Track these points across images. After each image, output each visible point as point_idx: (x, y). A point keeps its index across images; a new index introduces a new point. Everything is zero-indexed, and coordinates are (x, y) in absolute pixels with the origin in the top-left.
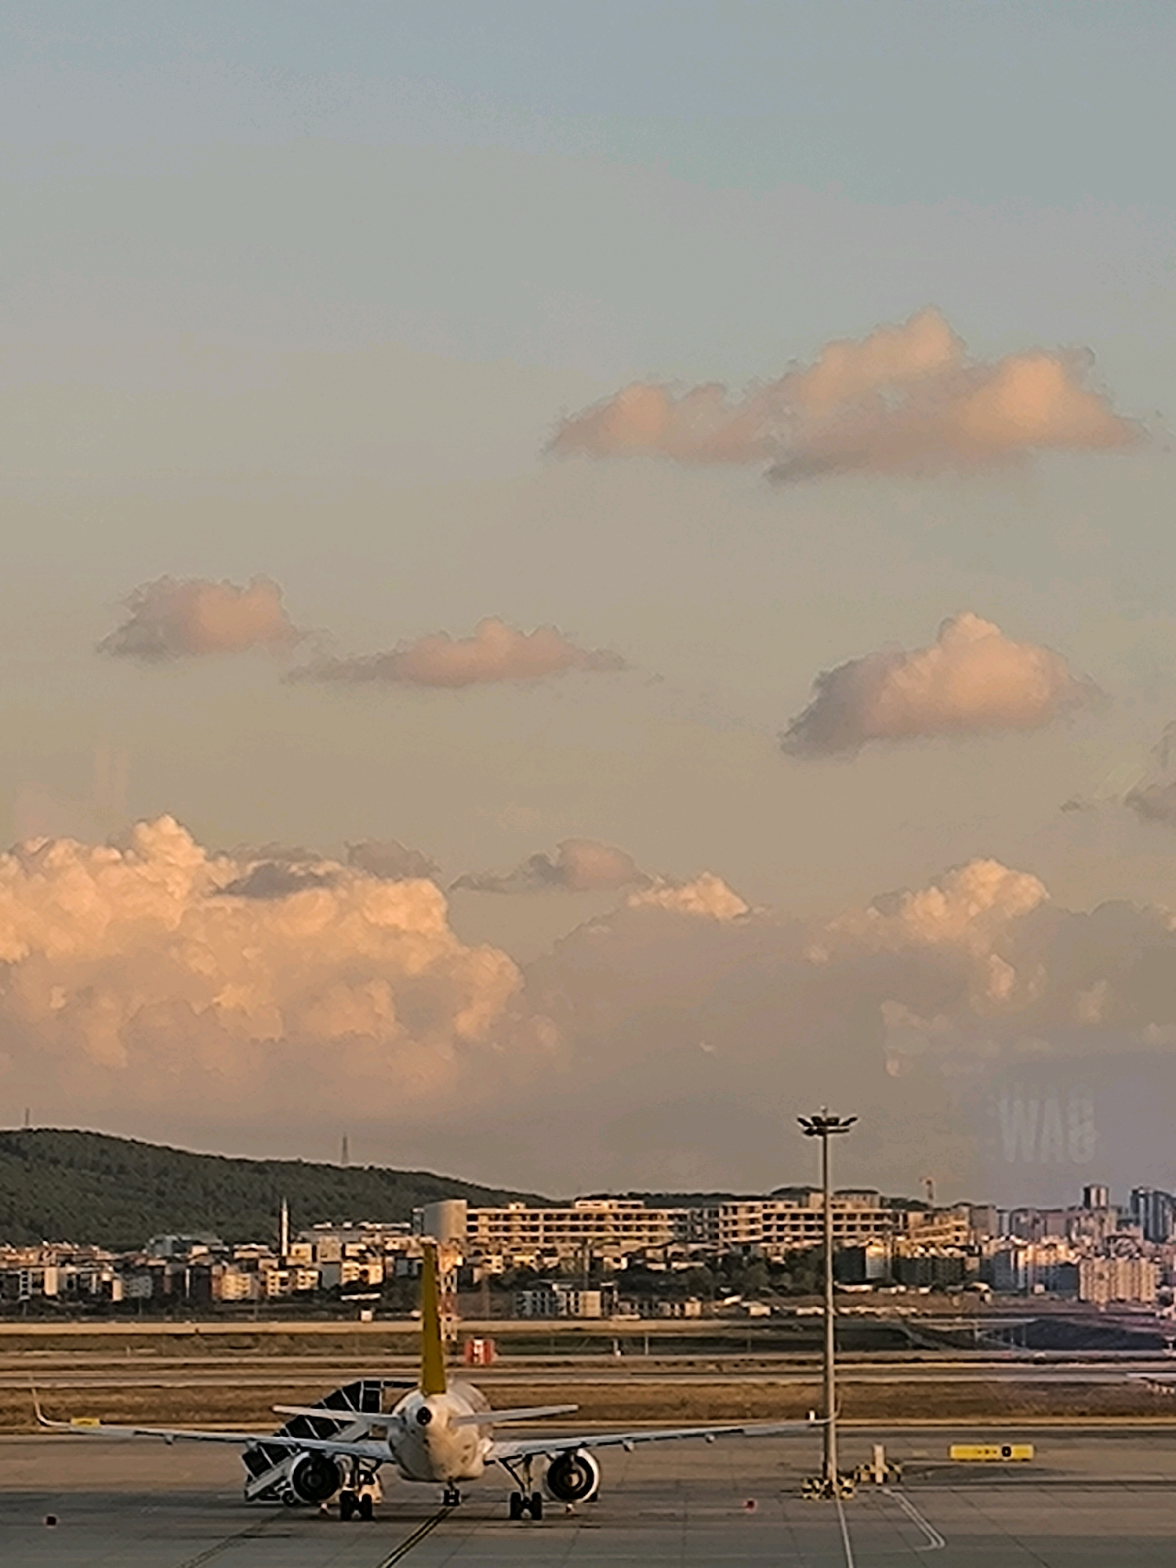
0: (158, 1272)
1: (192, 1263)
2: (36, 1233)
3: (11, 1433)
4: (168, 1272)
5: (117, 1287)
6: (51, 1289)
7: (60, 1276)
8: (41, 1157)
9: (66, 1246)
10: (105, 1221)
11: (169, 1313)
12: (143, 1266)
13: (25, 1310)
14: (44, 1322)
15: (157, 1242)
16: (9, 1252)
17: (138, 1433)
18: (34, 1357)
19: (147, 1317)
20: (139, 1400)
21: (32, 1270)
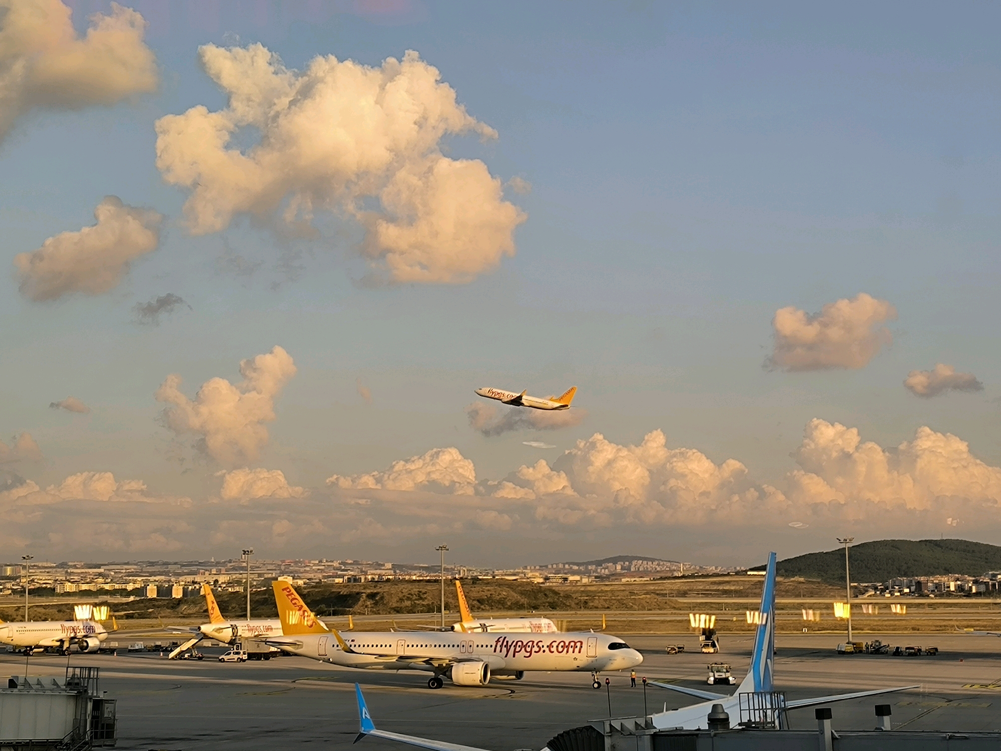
0: (987, 583)
1: (998, 581)
2: (947, 571)
3: (945, 633)
4: (990, 584)
5: (974, 588)
6: (952, 588)
7: (955, 585)
8: (947, 547)
9: (957, 575)
10: (969, 567)
11: (992, 596)
12: (982, 582)
13: (945, 595)
14: (951, 599)
15: (986, 574)
16: (939, 577)
17: (988, 633)
18: (948, 610)
19: (985, 597)
20: (985, 623)
21: (946, 583)
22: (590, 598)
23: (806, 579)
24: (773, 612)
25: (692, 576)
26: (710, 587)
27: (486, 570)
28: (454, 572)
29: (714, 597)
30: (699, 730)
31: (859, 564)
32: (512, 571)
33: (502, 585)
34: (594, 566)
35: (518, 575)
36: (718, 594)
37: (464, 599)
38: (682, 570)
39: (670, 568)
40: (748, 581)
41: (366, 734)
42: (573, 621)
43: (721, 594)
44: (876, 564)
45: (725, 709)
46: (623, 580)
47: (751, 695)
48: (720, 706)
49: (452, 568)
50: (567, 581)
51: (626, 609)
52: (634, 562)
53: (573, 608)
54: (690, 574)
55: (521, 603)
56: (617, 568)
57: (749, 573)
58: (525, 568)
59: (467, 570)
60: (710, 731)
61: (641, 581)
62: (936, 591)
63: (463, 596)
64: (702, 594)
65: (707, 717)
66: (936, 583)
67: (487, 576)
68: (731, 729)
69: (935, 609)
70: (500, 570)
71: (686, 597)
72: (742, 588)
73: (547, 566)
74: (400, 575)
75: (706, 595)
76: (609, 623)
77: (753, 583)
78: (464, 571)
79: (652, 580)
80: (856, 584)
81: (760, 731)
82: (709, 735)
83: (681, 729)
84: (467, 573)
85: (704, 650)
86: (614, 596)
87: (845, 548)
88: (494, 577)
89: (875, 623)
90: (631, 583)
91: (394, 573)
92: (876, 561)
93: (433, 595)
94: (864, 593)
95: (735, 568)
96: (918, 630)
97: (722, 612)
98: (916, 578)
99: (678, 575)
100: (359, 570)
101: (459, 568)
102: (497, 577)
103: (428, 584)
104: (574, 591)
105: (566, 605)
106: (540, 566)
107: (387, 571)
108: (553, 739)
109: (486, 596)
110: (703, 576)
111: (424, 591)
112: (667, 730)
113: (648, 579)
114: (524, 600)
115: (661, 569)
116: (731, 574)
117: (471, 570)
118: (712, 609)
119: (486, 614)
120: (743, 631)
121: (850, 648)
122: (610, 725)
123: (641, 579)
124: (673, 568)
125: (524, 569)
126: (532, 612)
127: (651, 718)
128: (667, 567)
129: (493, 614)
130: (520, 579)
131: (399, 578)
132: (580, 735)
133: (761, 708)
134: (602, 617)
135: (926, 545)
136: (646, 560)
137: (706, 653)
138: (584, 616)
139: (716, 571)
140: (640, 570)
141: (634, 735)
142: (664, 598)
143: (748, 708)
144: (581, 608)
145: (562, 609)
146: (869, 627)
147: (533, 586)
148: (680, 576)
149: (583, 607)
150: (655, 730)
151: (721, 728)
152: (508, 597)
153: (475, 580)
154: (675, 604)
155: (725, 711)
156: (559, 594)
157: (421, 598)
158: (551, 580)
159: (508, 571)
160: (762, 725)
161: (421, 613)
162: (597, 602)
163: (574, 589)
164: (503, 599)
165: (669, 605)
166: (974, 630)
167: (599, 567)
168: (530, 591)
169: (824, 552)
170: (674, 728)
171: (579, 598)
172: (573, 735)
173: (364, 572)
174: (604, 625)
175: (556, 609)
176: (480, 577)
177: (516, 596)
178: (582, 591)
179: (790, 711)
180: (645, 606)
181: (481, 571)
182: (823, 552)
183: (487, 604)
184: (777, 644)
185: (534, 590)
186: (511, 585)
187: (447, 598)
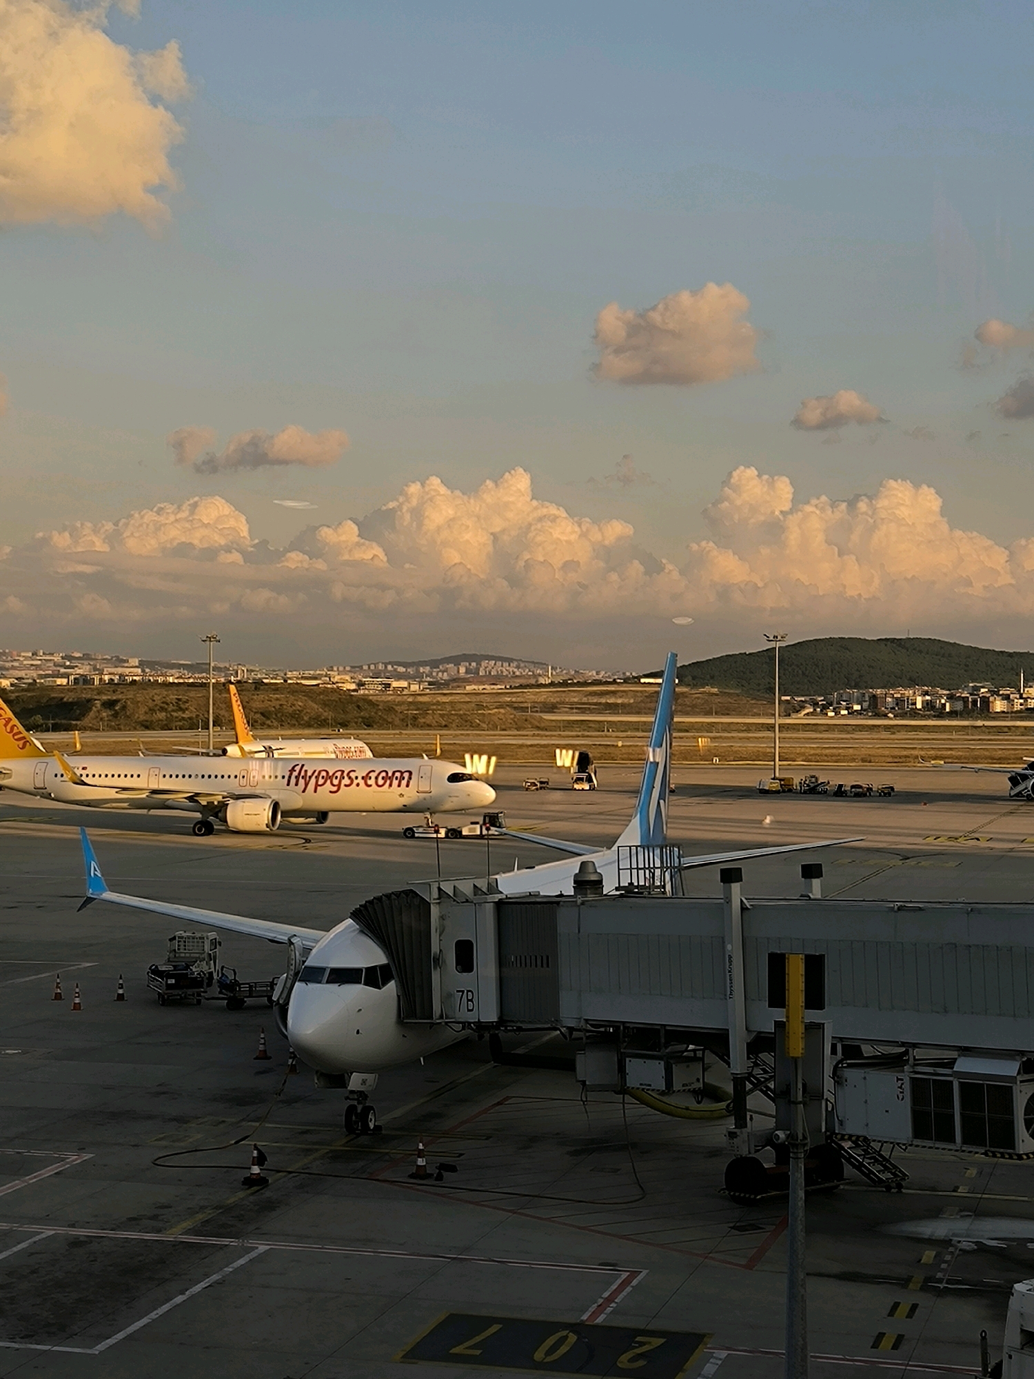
0: (966, 699)
1: (981, 695)
2: (912, 682)
3: (906, 766)
4: (970, 700)
5: (948, 705)
6: (919, 706)
7: (923, 702)
8: (915, 649)
9: (926, 688)
10: (942, 677)
11: (971, 717)
12: (959, 696)
13: (908, 715)
14: (916, 720)
15: (965, 686)
16: (901, 690)
17: (963, 767)
18: (912, 735)
19: (962, 718)
20: (960, 753)
21: (910, 698)
22: (421, 712)
23: (720, 690)
24: (671, 735)
25: (564, 684)
26: (588, 700)
27: (275, 671)
28: (228, 672)
29: (593, 713)
30: (561, 895)
31: (793, 670)
32: (312, 672)
33: (297, 692)
34: (428, 668)
35: (320, 679)
36: (599, 709)
37: (242, 711)
38: (550, 676)
39: (533, 672)
40: (641, 691)
41: (96, 899)
42: (395, 743)
43: (603, 709)
44: (817, 671)
45: (599, 867)
46: (467, 687)
47: (634, 849)
48: (590, 864)
49: (226, 667)
50: (389, 687)
51: (472, 729)
52: (484, 663)
53: (396, 726)
54: (561, 681)
55: (323, 718)
56: (460, 672)
57: (643, 680)
58: (331, 669)
59: (247, 670)
60: (576, 898)
61: (493, 689)
62: (897, 708)
63: (240, 708)
64: (576, 708)
65: (573, 877)
66: (897, 698)
67: (276, 679)
68: (605, 895)
69: (894, 733)
70: (295, 671)
71: (555, 712)
72: (632, 701)
73: (361, 667)
74: (150, 676)
75: (583, 711)
76: (446, 747)
77: (647, 694)
78: (243, 671)
79: (508, 689)
80: (788, 698)
81: (645, 897)
82: (574, 903)
83: (537, 895)
84: (247, 675)
85: (576, 786)
86: (455, 710)
87: (776, 648)
88: (286, 681)
89: (812, 752)
90: (479, 692)
91: (142, 672)
92: (818, 666)
93: (198, 704)
94: (800, 710)
95: (624, 674)
96: (870, 762)
97: (602, 733)
98: (871, 690)
99: (544, 683)
100: (92, 667)
101: (236, 668)
102: (289, 681)
103: (190, 688)
104: (398, 702)
105: (387, 721)
106: (352, 667)
107: (132, 670)
108: (359, 906)
109: (274, 707)
110: (579, 684)
111: (184, 698)
112: (517, 896)
113: (503, 687)
114: (328, 714)
115: (521, 673)
116: (618, 681)
117: (253, 671)
118: (590, 729)
119: (273, 732)
120: (631, 760)
121: (776, 786)
122: (439, 889)
123: (492, 687)
124: (538, 672)
125: (328, 671)
126: (339, 731)
127: (496, 879)
128: (530, 671)
129: (282, 733)
130: (322, 684)
131: (150, 680)
132: (396, 901)
133: (647, 866)
134: (436, 740)
135: (886, 645)
136: (500, 661)
137: (579, 790)
138: (412, 737)
139: (597, 677)
140: (492, 674)
141: (472, 902)
142: (524, 714)
143: (629, 867)
144: (407, 725)
145: (381, 727)
146: (804, 758)
147: (340, 695)
148: (547, 683)
149: (411, 724)
150: (500, 896)
151: (591, 894)
152: (305, 709)
153: (258, 684)
154: (539, 722)
155: (598, 871)
156: (378, 705)
157: (181, 709)
158: (367, 686)
159: (306, 672)
160: (648, 890)
161: (180, 729)
162: (431, 718)
163: (399, 699)
164: (298, 712)
165: (531, 723)
166: (945, 763)
167: (435, 670)
168: (337, 702)
169: (747, 653)
170: (526, 892)
171: (406, 712)
172: (387, 902)
173: (98, 670)
174: (439, 751)
175: (372, 726)
176: (265, 681)
177: (315, 708)
178: (410, 702)
179: (686, 871)
180: (498, 723)
181: (267, 673)
182: (745, 653)
183: (275, 719)
184: (676, 779)
185: (342, 700)
186: (309, 692)
187: (217, 709)
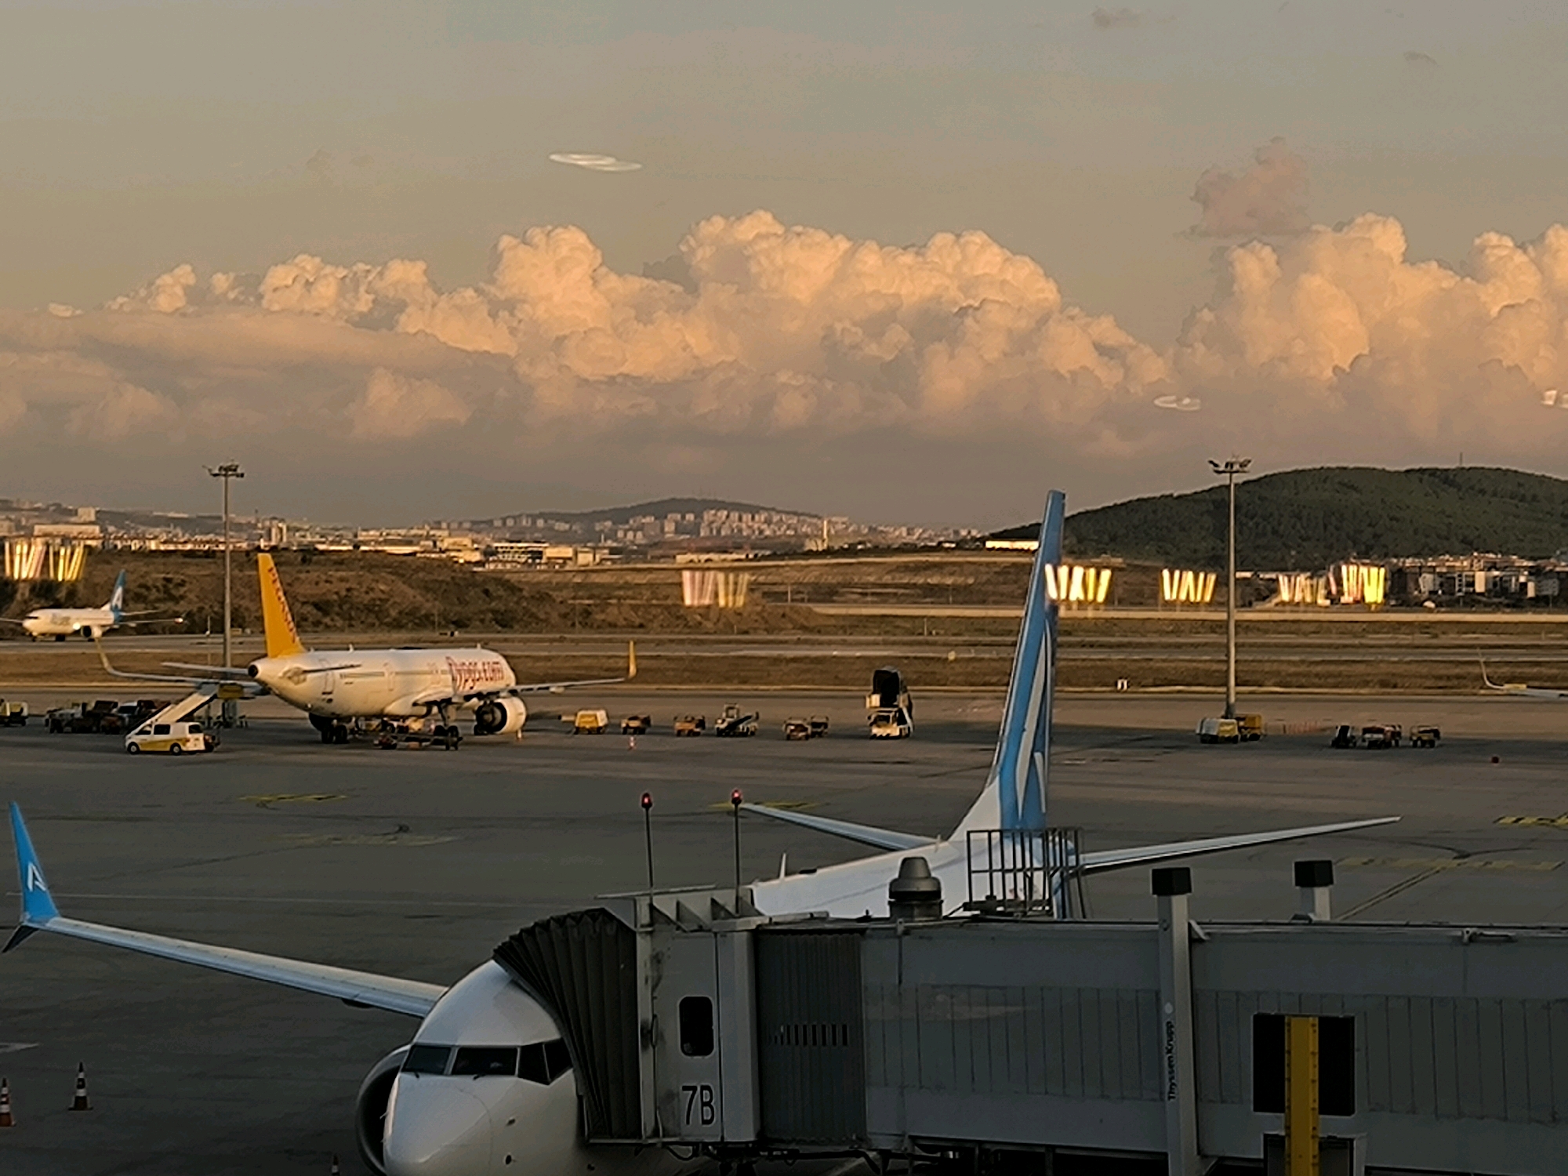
2: (1468, 546)
3: (1459, 694)
5: (1531, 586)
6: (1480, 587)
7: (1487, 579)
8: (1472, 488)
9: (1492, 556)
10: (1521, 537)
12: (1551, 571)
13: (1461, 603)
14: (1474, 612)
16: (1448, 560)
17: (1562, 695)
18: (1469, 638)
19: (1556, 610)
20: (1555, 671)
21: (1464, 574)
22: (598, 602)
23: (1128, 561)
24: (1054, 641)
25: (850, 551)
26: (893, 579)
27: (337, 530)
28: (255, 532)
29: (902, 603)
30: (867, 918)
31: (1257, 524)
32: (403, 532)
33: (376, 566)
34: (609, 524)
35: (417, 544)
36: (913, 595)
38: (825, 536)
39: (796, 530)
40: (988, 564)
41: (36, 929)
42: (554, 657)
43: (919, 596)
44: (1299, 526)
45: (936, 868)
46: (679, 557)
47: (996, 836)
48: (919, 863)
49: (249, 523)
50: (541, 558)
51: (688, 631)
52: (708, 515)
53: (553, 626)
54: (846, 546)
55: (423, 612)
56: (666, 529)
57: (989, 544)
58: (435, 526)
59: (288, 529)
60: (895, 922)
61: (724, 560)
62: (1440, 592)
64: (873, 594)
65: (888, 887)
66: (1441, 575)
67: (339, 543)
68: (946, 918)
69: (1436, 636)
70: (373, 529)
71: (833, 602)
72: (971, 581)
73: (490, 522)
74: (116, 538)
75: (882, 599)
76: (645, 663)
77: (997, 569)
78: (281, 530)
79: (751, 560)
80: (1248, 574)
81: (1016, 921)
82: (892, 932)
83: (824, 918)
84: (288, 538)
85: (875, 731)
86: (658, 599)
87: (1228, 487)
88: (356, 547)
89: (1292, 669)
90: (699, 565)
91: (101, 532)
92: (1300, 519)
93: (202, 589)
94: (1267, 597)
95: (956, 533)
96: (1395, 686)
97: (921, 638)
98: (1395, 561)
99: (814, 549)
100: (13, 524)
101: (267, 523)
102: (363, 548)
103: (188, 560)
104: (557, 584)
105: (537, 618)
106: (474, 523)
107: (84, 528)
108: (507, 939)
109: (337, 593)
110: (877, 550)
111: (178, 578)
112: (789, 919)
113: (743, 557)
114: (432, 606)
115: (775, 532)
116: (947, 545)
117: (298, 530)
118: (898, 631)
119: (335, 637)
120: (972, 685)
121: (1230, 728)
122: (652, 907)
123: (723, 556)
124: (804, 530)
125: (432, 529)
126: (452, 634)
127: (752, 891)
128: (788, 528)
129: (353, 637)
130: (422, 552)
131: (116, 546)
132: (575, 930)
133: (1019, 865)
134: (628, 649)
135: (1421, 480)
136: (738, 510)
137: (881, 738)
138: (583, 648)
139: (908, 539)
140: (723, 533)
141: (709, 931)
142: (779, 604)
143: (987, 868)
144: (573, 625)
145: (526, 627)
146: (1278, 680)
147: (454, 571)
148: (820, 549)
149: (580, 623)
150: (758, 921)
151: (920, 915)
152: (392, 596)
153: (308, 554)
154: (806, 619)
155: (933, 874)
156: (521, 590)
157: (173, 598)
158: (500, 556)
159: (393, 531)
160: (1021, 909)
161: (171, 633)
162: (616, 611)
163: (559, 578)
164: (378, 602)
165: (791, 620)
166: (1528, 687)
167: (621, 526)
168: (447, 583)
169: (1175, 495)
170: (805, 914)
171: (570, 602)
172: (560, 931)
173: (23, 528)
174: (632, 669)
175: (512, 627)
176: (321, 547)
177: (410, 595)
178: (578, 584)
179: (1088, 876)
180: (733, 622)
181: (324, 532)
182: (1171, 495)
183: (338, 614)
185: (457, 581)
186: (399, 567)
187: (237, 596)
